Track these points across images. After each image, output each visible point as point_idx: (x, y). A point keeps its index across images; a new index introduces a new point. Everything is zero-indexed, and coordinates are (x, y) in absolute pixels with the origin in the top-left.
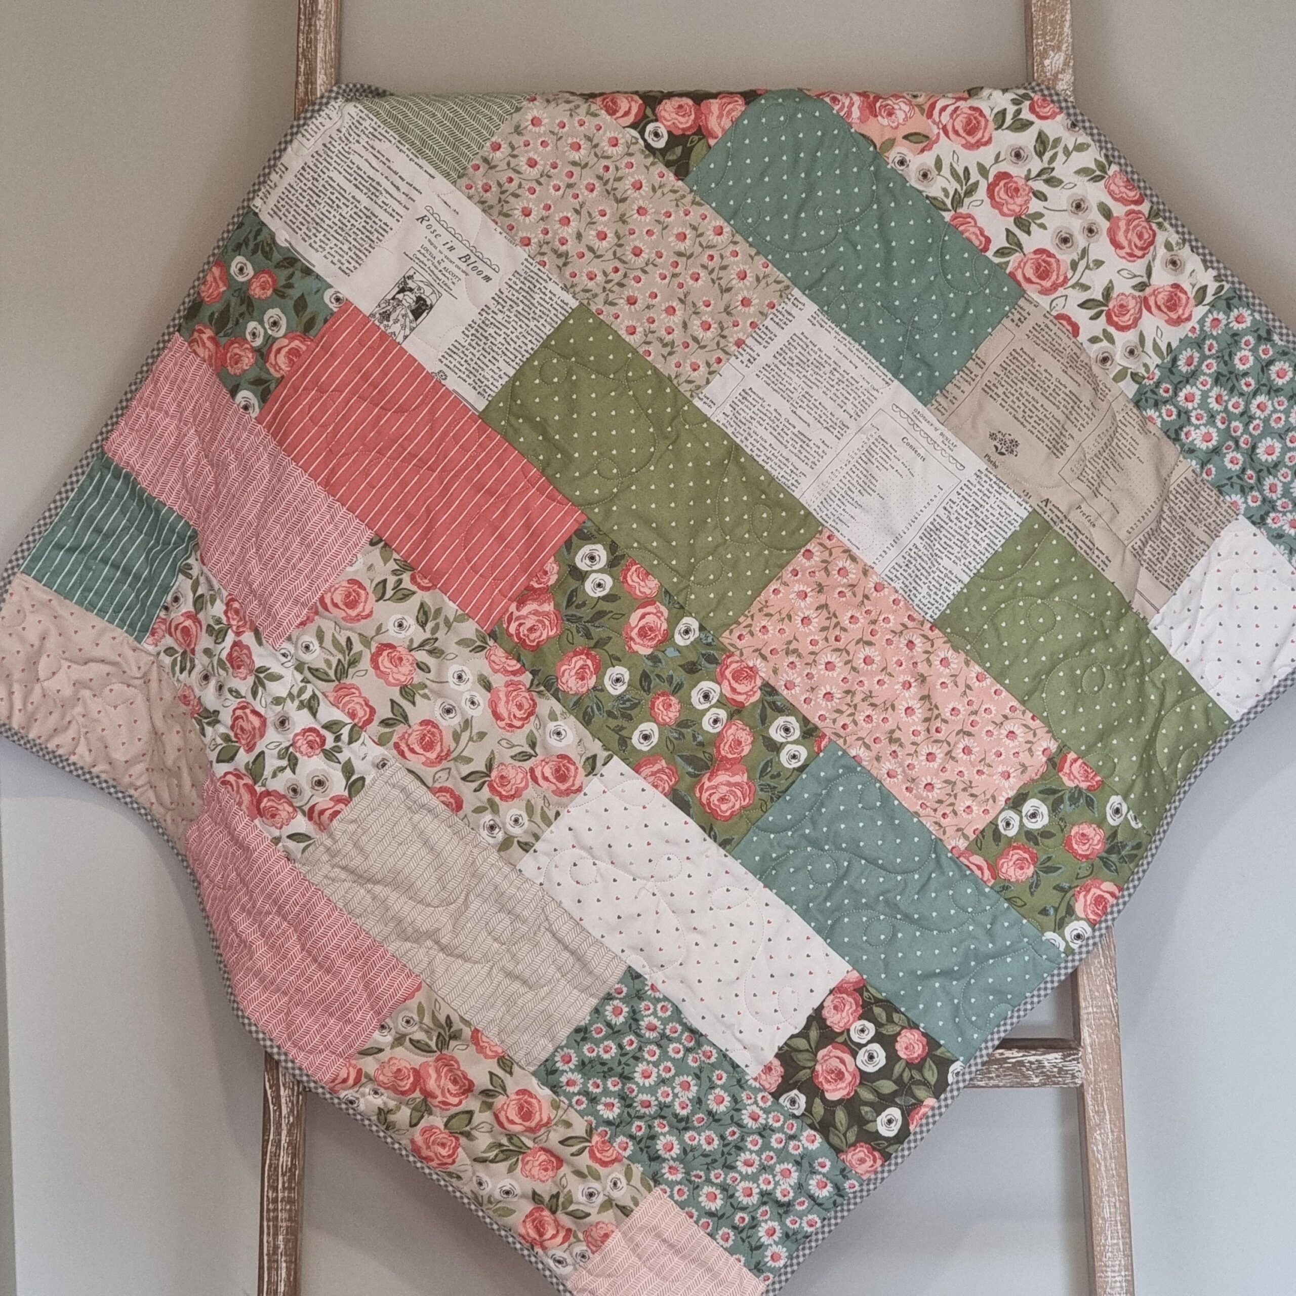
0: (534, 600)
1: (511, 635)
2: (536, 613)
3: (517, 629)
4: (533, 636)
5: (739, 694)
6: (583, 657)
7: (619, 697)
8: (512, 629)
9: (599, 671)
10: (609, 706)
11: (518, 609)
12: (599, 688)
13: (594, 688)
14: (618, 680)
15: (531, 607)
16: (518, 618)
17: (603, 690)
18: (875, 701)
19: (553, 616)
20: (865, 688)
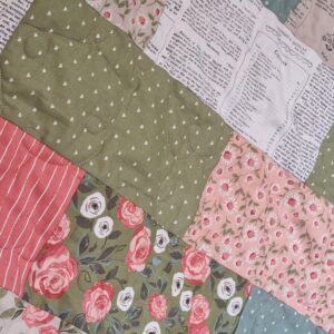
0: (52, 255)
1: (37, 291)
2: (55, 265)
3: (41, 284)
4: (56, 285)
5: (197, 274)
6: (99, 289)
7: (129, 311)
8: (37, 286)
9: (113, 296)
10: (123, 321)
11: (39, 266)
12: (114, 311)
13: (111, 312)
14: (126, 298)
15: (49, 261)
16: (40, 274)
17: (117, 311)
18: (276, 248)
19: (69, 264)
20: (270, 242)
